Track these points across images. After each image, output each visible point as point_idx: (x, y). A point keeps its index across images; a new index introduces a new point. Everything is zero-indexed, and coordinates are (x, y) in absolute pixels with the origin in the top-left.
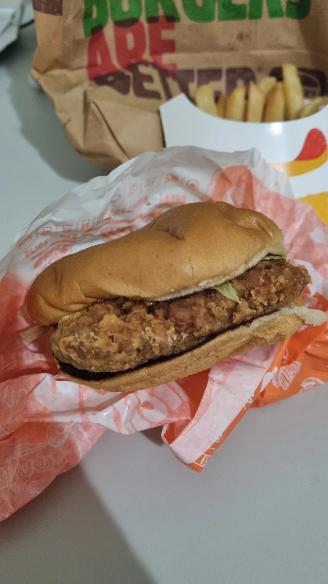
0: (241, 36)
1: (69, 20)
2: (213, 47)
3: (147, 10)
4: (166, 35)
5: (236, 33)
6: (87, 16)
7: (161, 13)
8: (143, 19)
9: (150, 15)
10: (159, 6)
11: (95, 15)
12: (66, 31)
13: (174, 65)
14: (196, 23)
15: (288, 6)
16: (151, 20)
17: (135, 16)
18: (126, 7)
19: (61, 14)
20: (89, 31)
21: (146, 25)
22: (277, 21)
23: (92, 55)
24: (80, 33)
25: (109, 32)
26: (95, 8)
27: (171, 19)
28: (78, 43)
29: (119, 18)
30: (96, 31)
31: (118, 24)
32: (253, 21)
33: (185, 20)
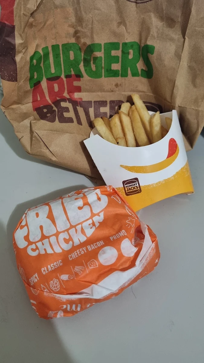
0: (117, 85)
1: (22, 83)
2: (102, 90)
3: (65, 72)
4: (76, 83)
5: (114, 84)
6: (31, 78)
7: (73, 73)
8: (63, 76)
9: (67, 74)
10: (72, 69)
11: (35, 77)
12: (19, 88)
13: (81, 99)
14: (92, 79)
15: (141, 72)
16: (67, 77)
17: (58, 75)
18: (53, 71)
19: (17, 81)
20: (33, 85)
21: (65, 79)
22: (136, 78)
23: (34, 97)
24: (28, 87)
25: (44, 84)
26: (35, 74)
27: (79, 76)
28: (26, 92)
29: (49, 77)
30: (37, 85)
31: (49, 79)
32: (123, 78)
33: (86, 77)
